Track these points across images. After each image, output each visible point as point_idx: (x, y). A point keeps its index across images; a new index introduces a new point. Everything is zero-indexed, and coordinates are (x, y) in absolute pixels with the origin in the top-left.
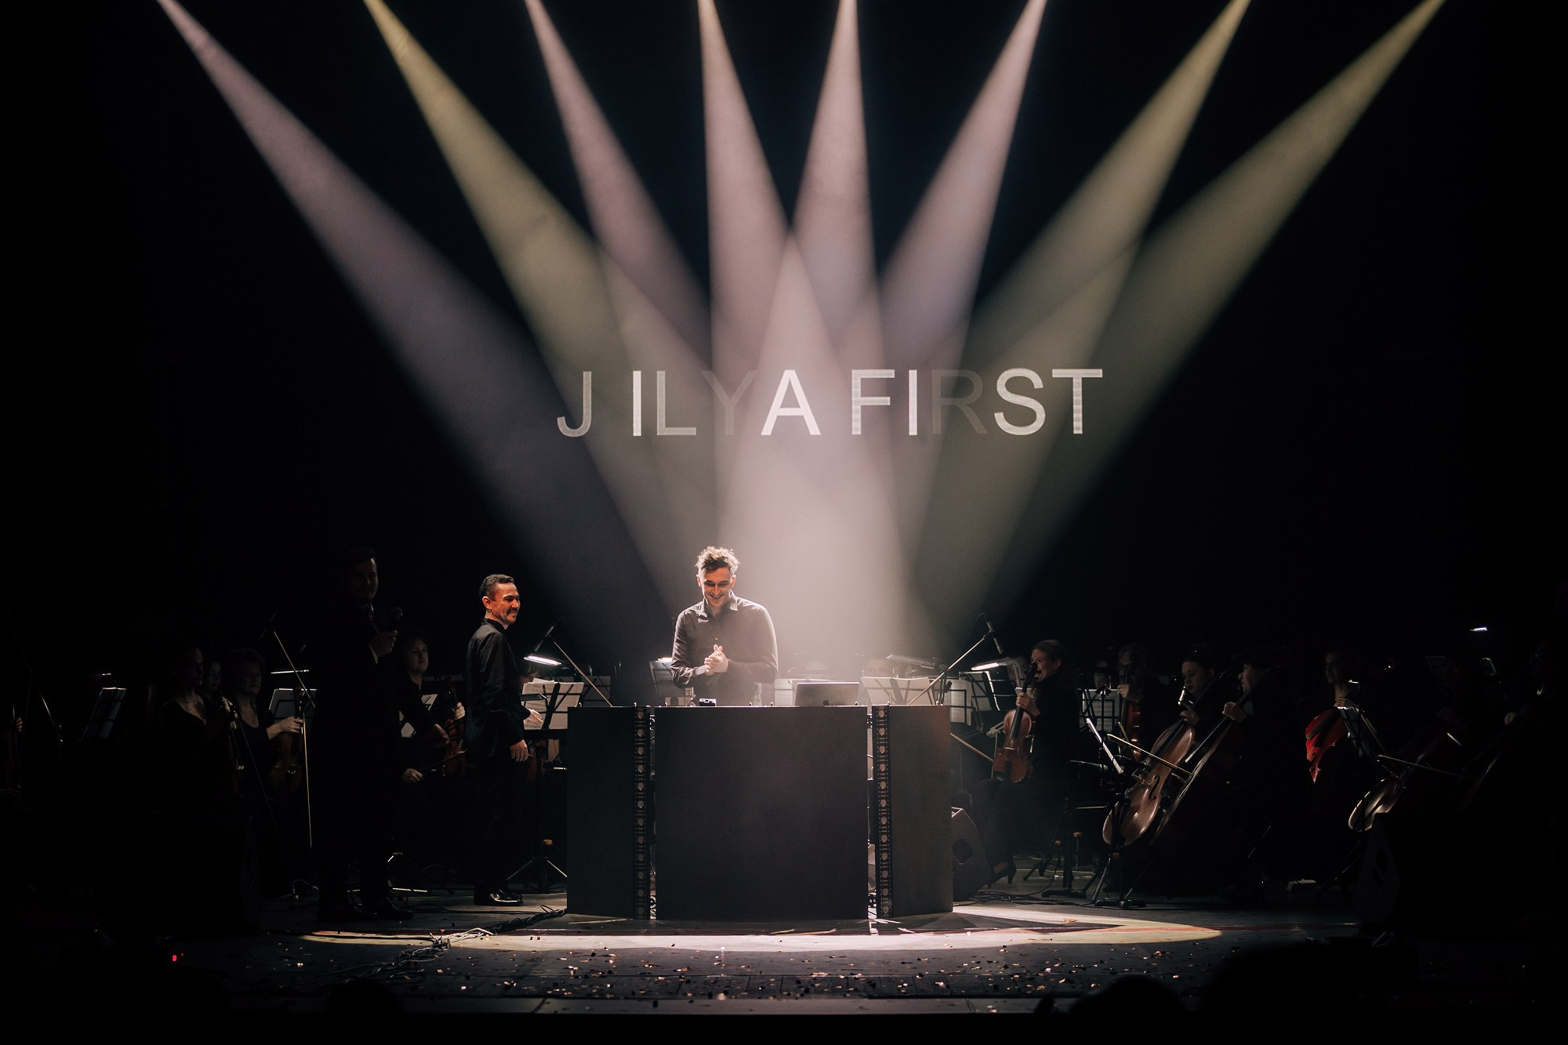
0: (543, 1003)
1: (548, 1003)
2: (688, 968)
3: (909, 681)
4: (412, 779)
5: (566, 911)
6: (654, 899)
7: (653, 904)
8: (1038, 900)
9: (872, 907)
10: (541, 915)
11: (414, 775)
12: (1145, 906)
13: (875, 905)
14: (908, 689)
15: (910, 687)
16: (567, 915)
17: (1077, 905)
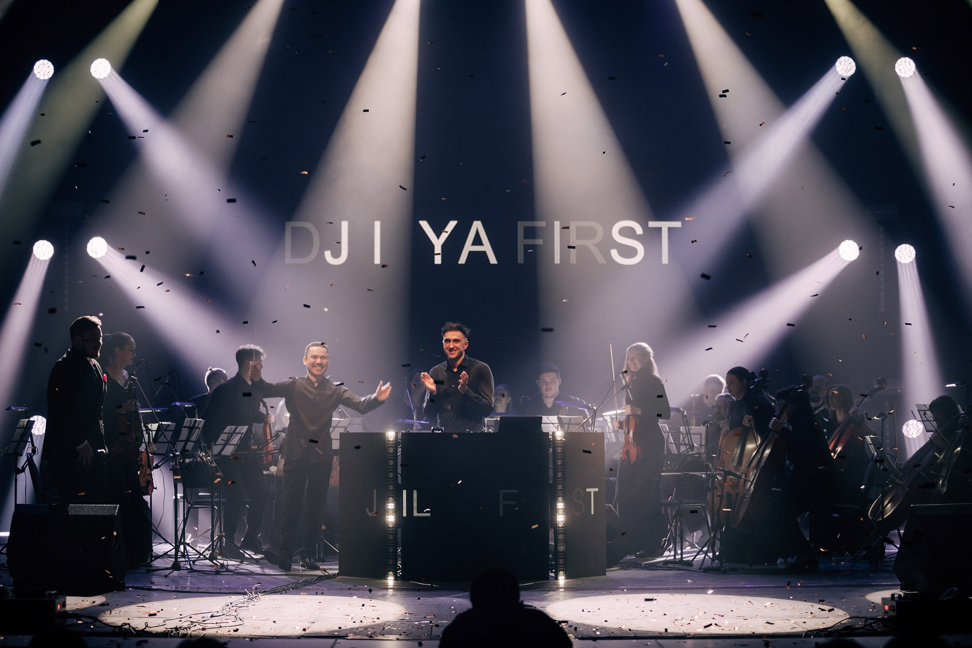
0: (335, 643)
1: (339, 643)
2: (434, 615)
3: (570, 418)
5: (338, 574)
7: (399, 570)
8: (661, 567)
9: (552, 572)
10: (321, 577)
12: (737, 571)
13: (554, 571)
14: (569, 424)
16: (338, 577)
17: (689, 570)
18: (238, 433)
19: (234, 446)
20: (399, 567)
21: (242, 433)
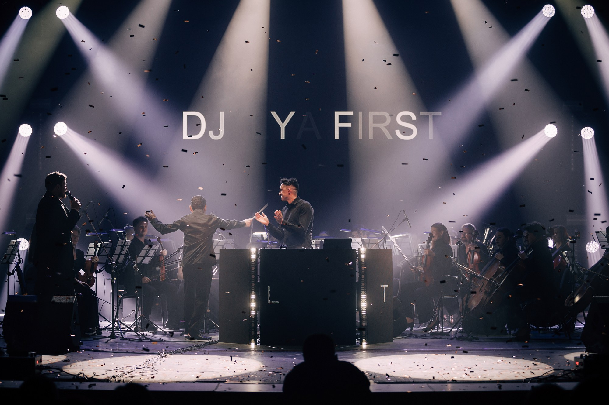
0: (218, 386)
1: (221, 386)
2: (282, 368)
3: (370, 240)
4: (146, 281)
5: (219, 341)
6: (259, 336)
7: (258, 339)
8: (429, 337)
9: (358, 340)
10: (207, 343)
11: (146, 279)
12: (478, 339)
13: (359, 339)
15: (370, 243)
16: (219, 343)
17: (447, 339)
18: (153, 249)
19: (150, 258)
20: (258, 336)
21: (156, 249)
